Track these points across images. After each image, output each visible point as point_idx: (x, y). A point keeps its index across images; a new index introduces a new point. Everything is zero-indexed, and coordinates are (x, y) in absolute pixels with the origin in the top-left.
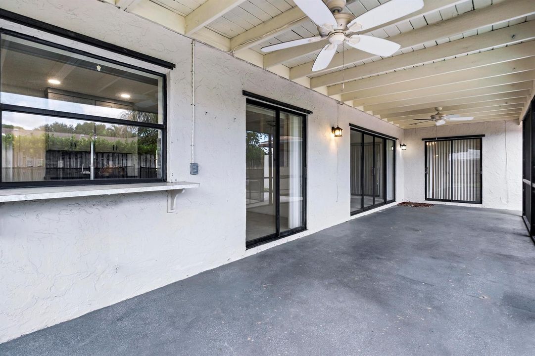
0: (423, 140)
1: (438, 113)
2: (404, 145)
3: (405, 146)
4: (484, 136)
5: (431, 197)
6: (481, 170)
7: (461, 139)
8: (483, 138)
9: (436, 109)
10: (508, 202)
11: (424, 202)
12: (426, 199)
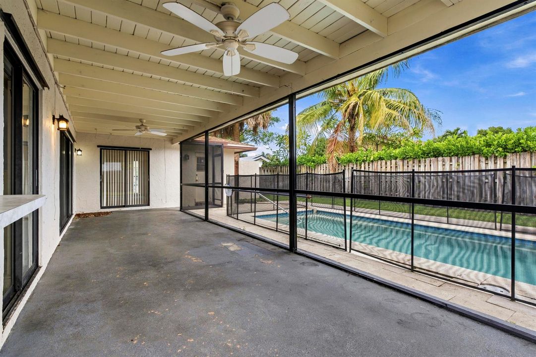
0: (98, 146)
1: (142, 125)
2: (79, 150)
3: (81, 151)
4: (151, 149)
5: (105, 205)
6: (149, 178)
7: (134, 150)
8: (150, 151)
9: (141, 120)
10: (166, 202)
11: (99, 212)
12: (102, 208)
